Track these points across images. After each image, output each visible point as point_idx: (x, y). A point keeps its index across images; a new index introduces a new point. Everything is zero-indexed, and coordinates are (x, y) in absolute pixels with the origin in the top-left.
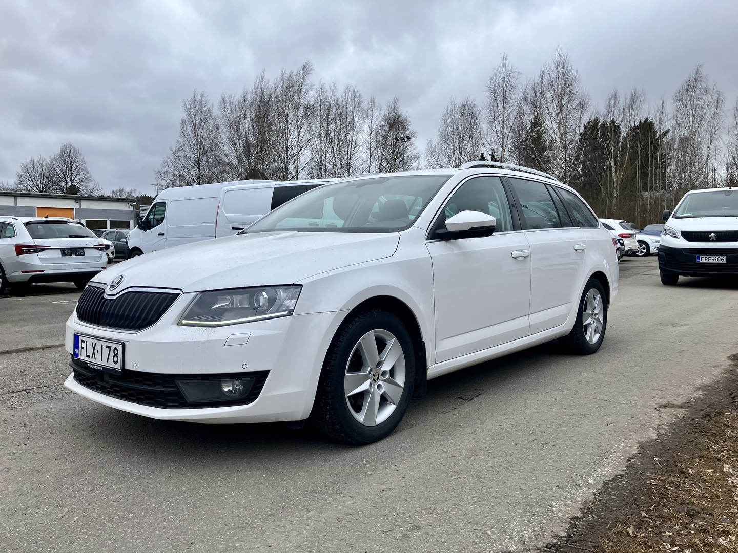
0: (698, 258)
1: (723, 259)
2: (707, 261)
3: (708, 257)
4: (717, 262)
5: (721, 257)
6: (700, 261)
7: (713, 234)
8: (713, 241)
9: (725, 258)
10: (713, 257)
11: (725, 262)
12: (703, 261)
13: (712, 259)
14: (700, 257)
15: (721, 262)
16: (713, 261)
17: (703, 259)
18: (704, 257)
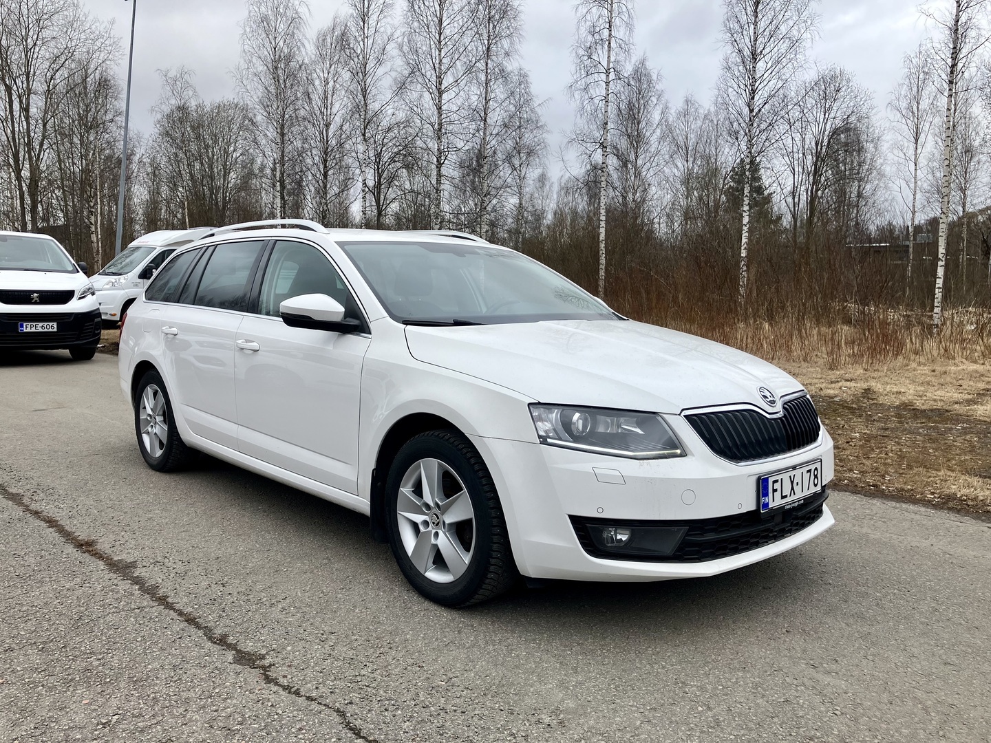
0: (22, 326)
1: (52, 327)
2: (33, 330)
3: (34, 324)
4: (46, 330)
5: (51, 324)
6: (25, 330)
7: (35, 295)
8: (36, 303)
9: (55, 325)
10: (41, 324)
11: (55, 330)
12: (29, 330)
13: (40, 327)
14: (25, 324)
15: (50, 330)
16: (41, 330)
17: (28, 328)
18: (30, 324)
